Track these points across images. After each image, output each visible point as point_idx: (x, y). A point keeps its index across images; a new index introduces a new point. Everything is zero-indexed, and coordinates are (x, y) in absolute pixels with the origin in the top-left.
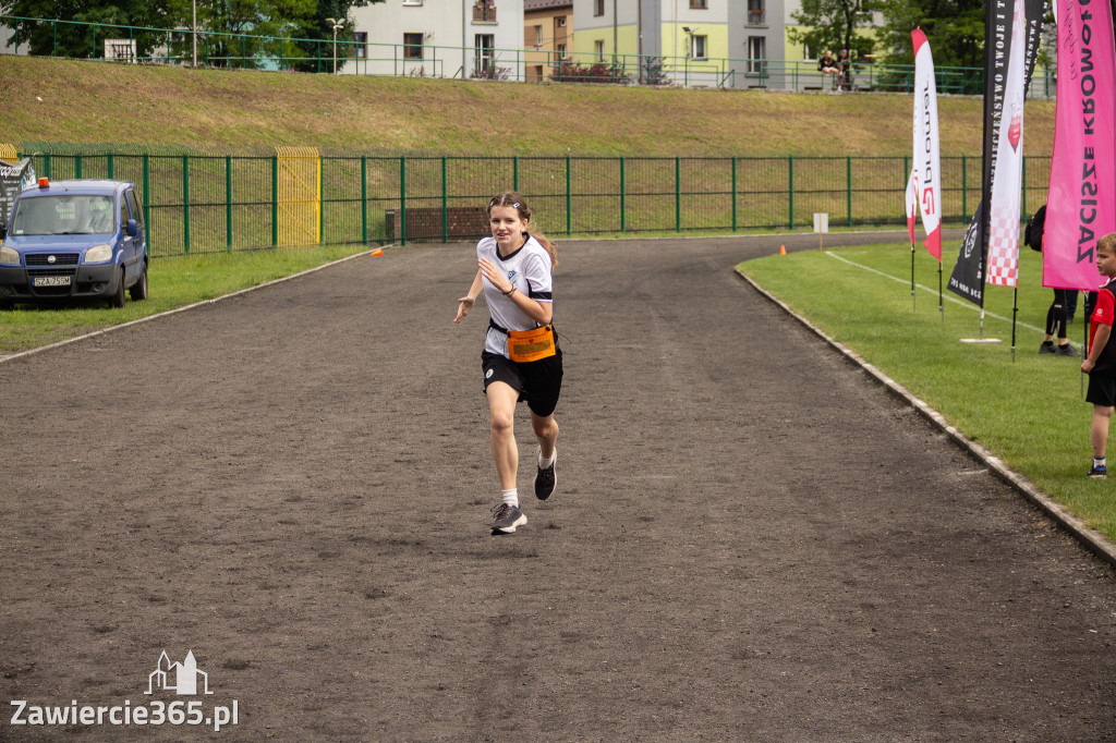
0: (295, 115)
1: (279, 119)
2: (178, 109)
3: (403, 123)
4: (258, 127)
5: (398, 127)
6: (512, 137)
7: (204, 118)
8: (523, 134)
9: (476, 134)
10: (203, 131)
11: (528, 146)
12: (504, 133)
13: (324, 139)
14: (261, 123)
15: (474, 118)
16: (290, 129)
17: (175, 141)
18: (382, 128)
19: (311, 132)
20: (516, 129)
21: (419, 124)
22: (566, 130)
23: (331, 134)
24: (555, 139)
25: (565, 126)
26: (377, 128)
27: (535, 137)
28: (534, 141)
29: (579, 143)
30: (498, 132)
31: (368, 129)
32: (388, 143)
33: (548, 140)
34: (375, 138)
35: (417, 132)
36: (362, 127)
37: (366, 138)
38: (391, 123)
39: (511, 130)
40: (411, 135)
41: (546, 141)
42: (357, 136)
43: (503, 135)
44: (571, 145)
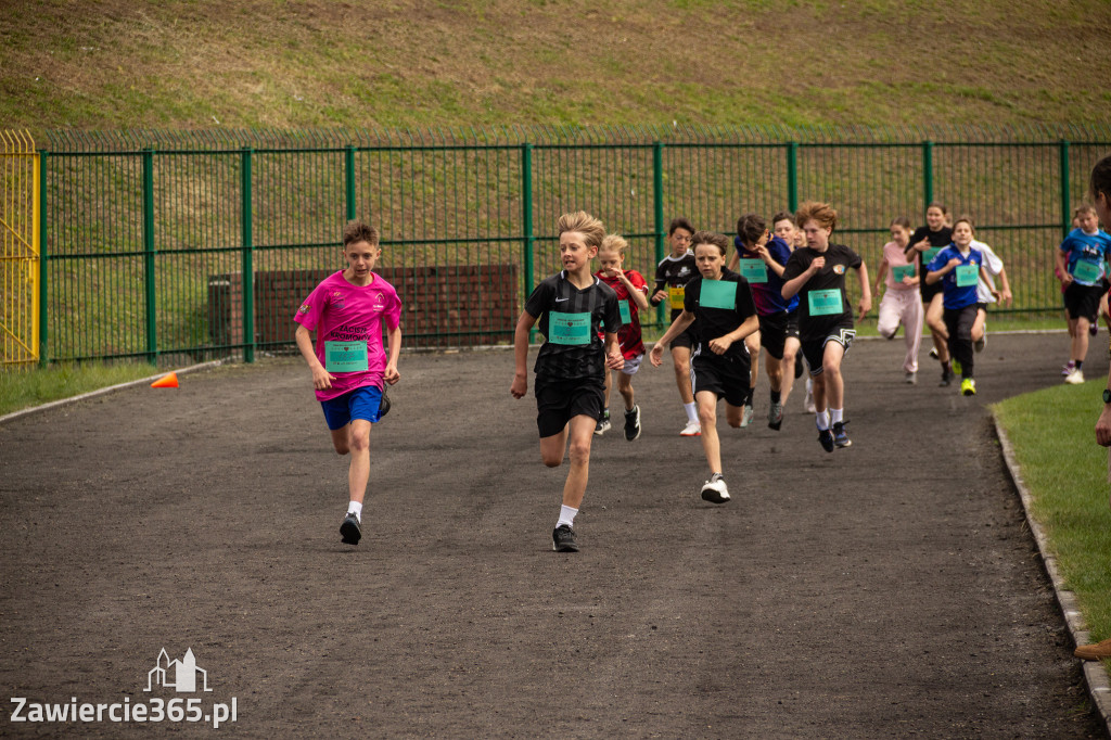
3: (269, 67)
5: (256, 77)
6: (534, 97)
8: (562, 89)
9: (448, 89)
11: (576, 119)
12: (516, 87)
13: (75, 110)
15: (445, 53)
18: (220, 81)
19: (46, 93)
20: (546, 77)
21: (310, 68)
22: (669, 79)
23: (94, 97)
24: (641, 101)
25: (668, 68)
26: (206, 81)
27: (593, 95)
28: (590, 105)
29: (699, 110)
30: (501, 84)
31: (184, 83)
32: (232, 117)
33: (625, 102)
34: (199, 105)
35: (304, 88)
36: (170, 78)
37: (180, 104)
38: (242, 69)
39: (534, 80)
40: (289, 95)
41: (618, 104)
42: (157, 101)
43: (513, 92)
44: (680, 114)
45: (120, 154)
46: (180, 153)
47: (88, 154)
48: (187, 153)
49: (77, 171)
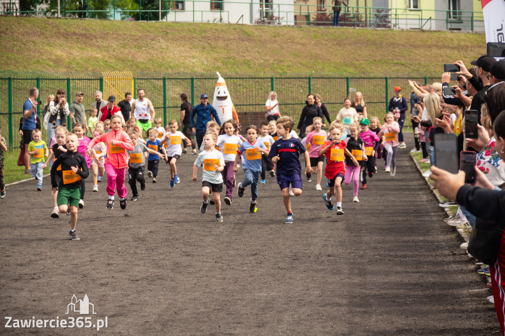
0: (122, 49)
1: (111, 52)
2: (41, 47)
3: (197, 54)
4: (96, 58)
5: (193, 57)
6: (273, 64)
7: (59, 53)
8: (281, 61)
9: (249, 61)
10: (58, 61)
11: (285, 70)
12: (268, 61)
13: (141, 66)
14: (98, 55)
15: (248, 51)
16: (119, 59)
17: (38, 68)
18: (183, 58)
19: (133, 61)
20: (276, 58)
21: (209, 55)
22: (311, 59)
23: (147, 63)
24: (303, 65)
25: (311, 56)
26: (179, 58)
27: (290, 63)
28: (289, 66)
29: (320, 67)
30: (264, 60)
31: (173, 59)
32: (187, 69)
33: (299, 65)
34: (177, 65)
35: (207, 61)
36: (168, 57)
37: (171, 65)
38: (189, 55)
39: (273, 59)
40: (203, 63)
41: (297, 66)
42: (165, 64)
43: (267, 62)
44: (315, 69)
45: (155, 79)
46: (172, 79)
47: (146, 79)
48: (174, 79)
49: (143, 84)
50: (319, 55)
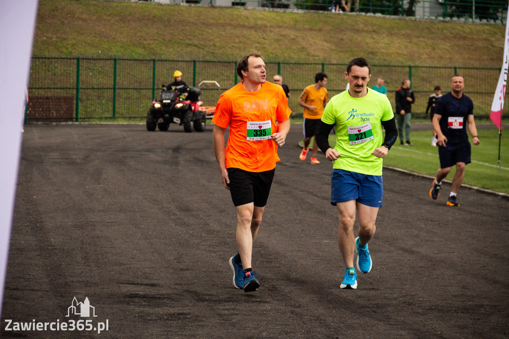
6: (57, 42)
8: (65, 39)
11: (70, 49)
12: (51, 38)
20: (59, 35)
22: (96, 37)
24: (88, 44)
25: (95, 33)
27: (74, 42)
28: (73, 45)
29: (107, 47)
30: (47, 37)
33: (84, 44)
39: (55, 36)
41: (82, 44)
44: (101, 49)
50: (103, 32)
